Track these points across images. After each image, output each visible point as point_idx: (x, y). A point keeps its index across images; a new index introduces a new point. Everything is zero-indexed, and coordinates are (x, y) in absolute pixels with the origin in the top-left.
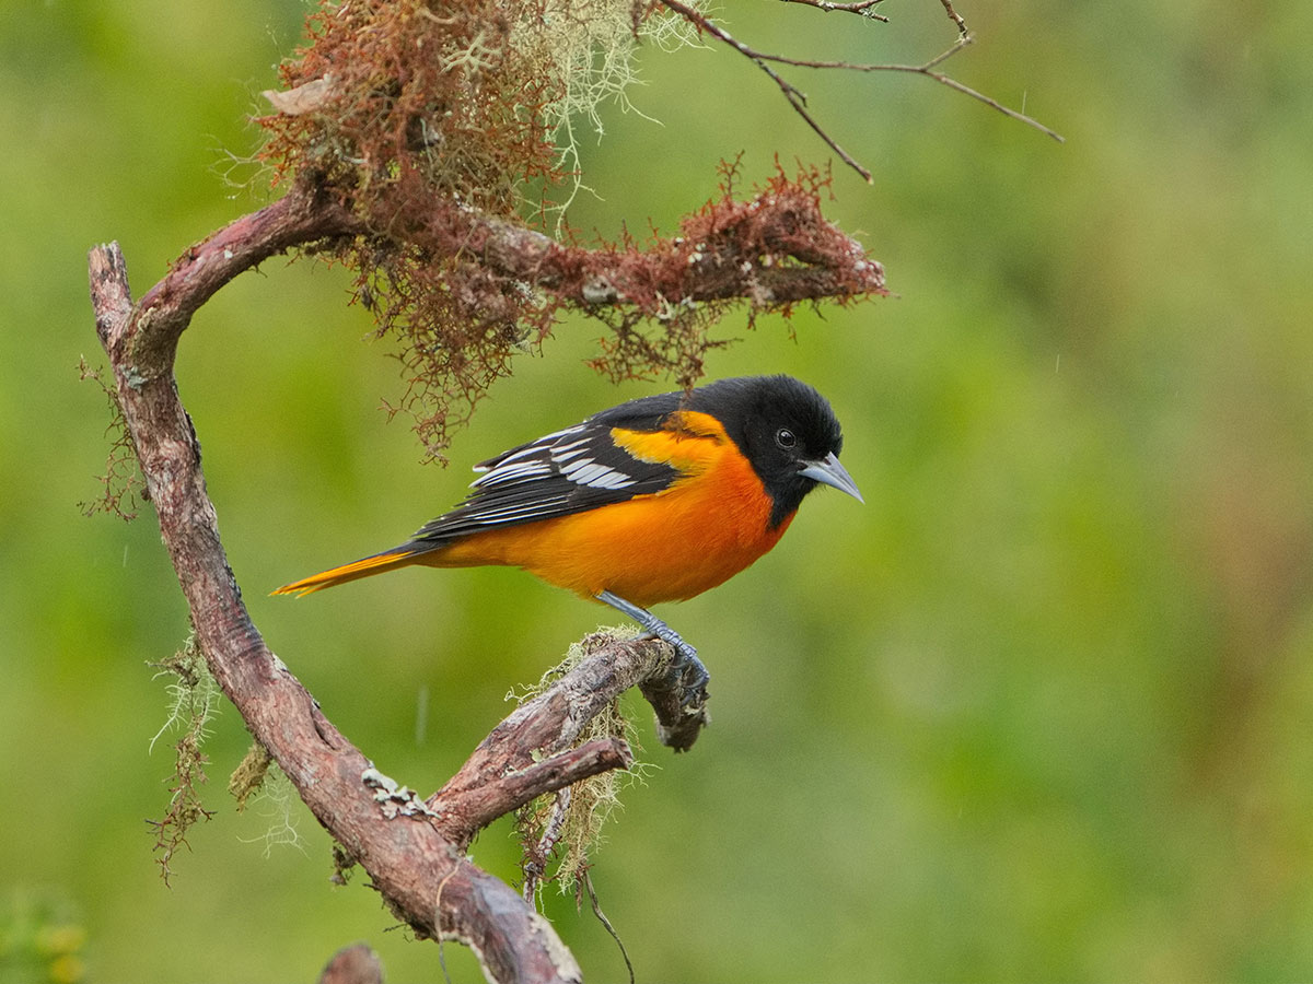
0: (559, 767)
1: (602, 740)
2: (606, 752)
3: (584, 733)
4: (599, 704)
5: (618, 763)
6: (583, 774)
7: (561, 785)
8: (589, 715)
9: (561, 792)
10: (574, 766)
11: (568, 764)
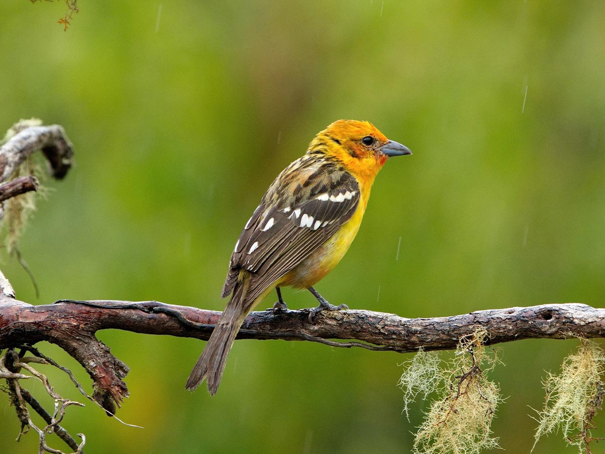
0: (3, 190)
1: (24, 177)
2: (27, 183)
3: (17, 173)
4: (23, 159)
5: (32, 188)
6: (15, 194)
7: (4, 199)
8: (18, 164)
9: (4, 202)
10: (11, 190)
11: (7, 189)
